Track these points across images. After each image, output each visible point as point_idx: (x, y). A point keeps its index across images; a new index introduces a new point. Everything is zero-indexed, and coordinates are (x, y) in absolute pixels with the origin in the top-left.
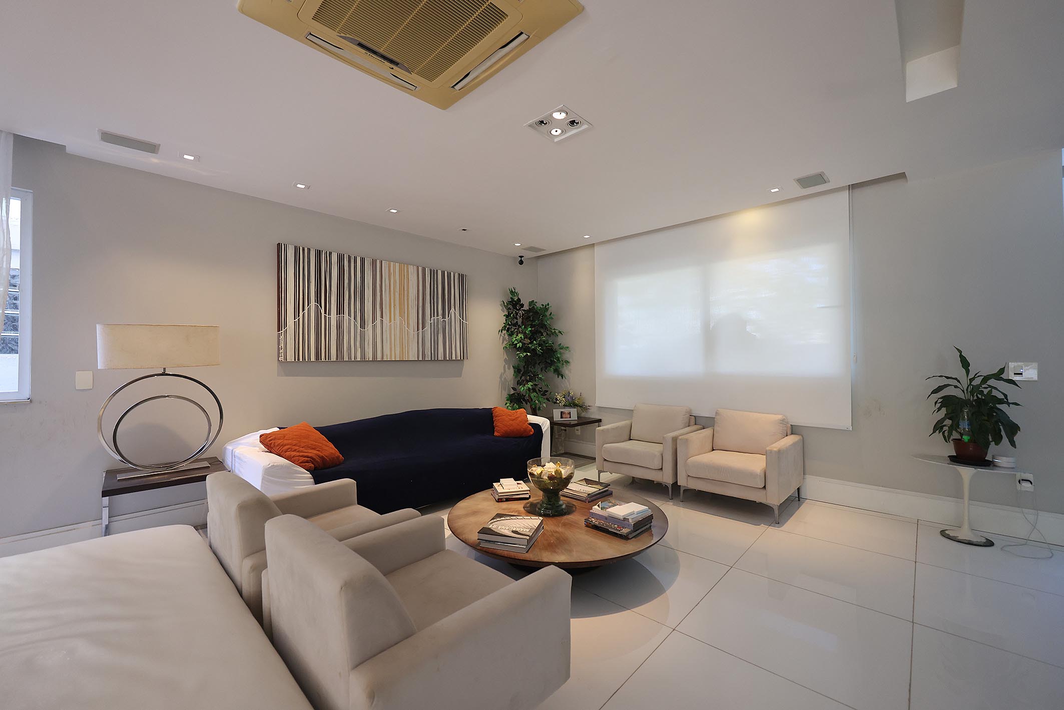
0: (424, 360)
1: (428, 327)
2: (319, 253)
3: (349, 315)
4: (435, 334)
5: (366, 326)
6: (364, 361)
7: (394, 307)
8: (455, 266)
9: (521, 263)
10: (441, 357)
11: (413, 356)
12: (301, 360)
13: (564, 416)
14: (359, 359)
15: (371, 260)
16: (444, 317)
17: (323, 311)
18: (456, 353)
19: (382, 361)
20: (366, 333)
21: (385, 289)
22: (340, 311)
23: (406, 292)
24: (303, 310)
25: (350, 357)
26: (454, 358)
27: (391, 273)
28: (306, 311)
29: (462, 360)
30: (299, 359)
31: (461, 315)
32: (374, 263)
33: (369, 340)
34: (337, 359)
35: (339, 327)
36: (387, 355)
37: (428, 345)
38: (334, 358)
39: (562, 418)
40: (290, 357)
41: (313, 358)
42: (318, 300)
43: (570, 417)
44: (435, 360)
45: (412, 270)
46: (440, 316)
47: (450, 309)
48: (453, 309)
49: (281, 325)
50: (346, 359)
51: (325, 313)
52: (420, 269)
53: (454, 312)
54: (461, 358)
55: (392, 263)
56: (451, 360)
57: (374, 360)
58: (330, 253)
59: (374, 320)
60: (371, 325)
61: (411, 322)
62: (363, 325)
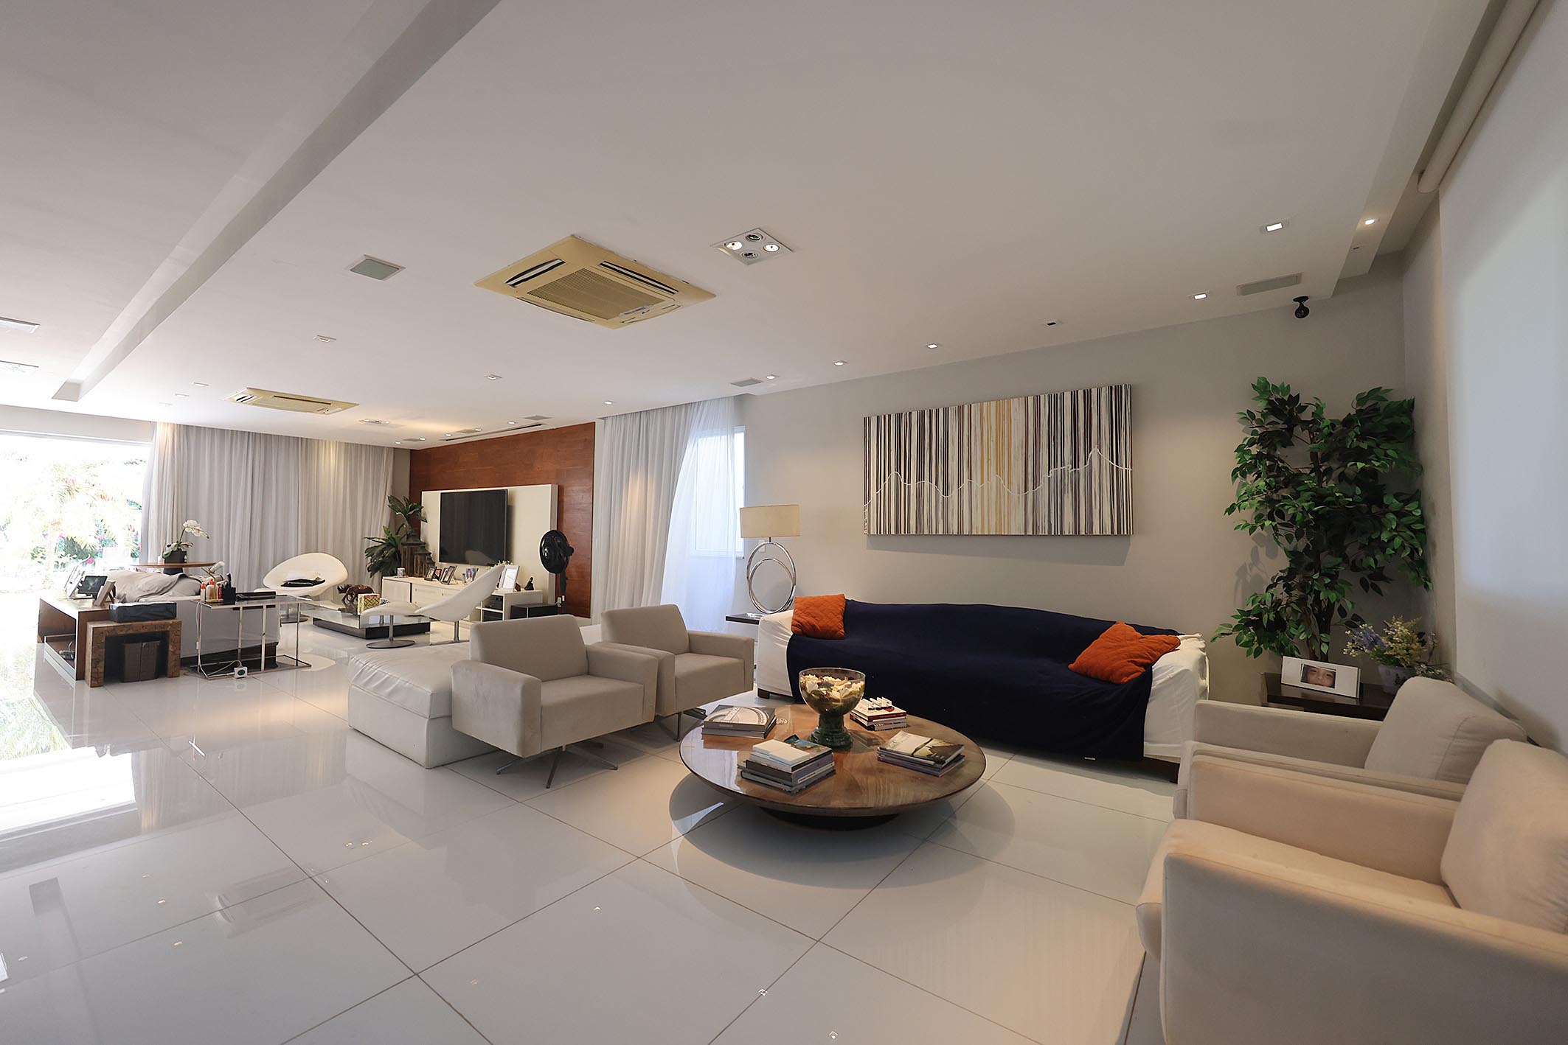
0: (1037, 535)
1: (1043, 485)
2: (899, 416)
3: (931, 480)
4: (1058, 495)
5: (950, 491)
6: (946, 535)
7: (988, 462)
8: (1098, 376)
9: (1302, 312)
10: (1068, 528)
11: (1016, 529)
12: (882, 533)
13: (1312, 678)
14: (941, 533)
15: (957, 407)
16: (1075, 463)
17: (902, 480)
18: (1103, 519)
19: (971, 535)
20: (950, 500)
21: (976, 440)
22: (920, 477)
23: (1006, 439)
24: (884, 481)
25: (930, 530)
26: (1096, 531)
27: (985, 418)
28: (887, 482)
29: (1121, 533)
30: (880, 533)
31: (1116, 456)
32: (960, 409)
33: (953, 510)
34: (916, 532)
35: (919, 495)
36: (977, 528)
37: (1043, 511)
38: (913, 531)
39: (1305, 680)
40: (873, 531)
41: (893, 533)
42: (898, 469)
43: (1333, 686)
44: (1056, 534)
45: (1017, 405)
46: (1068, 466)
47: (1089, 448)
48: (1095, 449)
49: (867, 498)
50: (926, 532)
51: (905, 482)
52: (1031, 400)
53: (1099, 456)
54: (1112, 532)
55: (985, 404)
56: (1090, 534)
57: (960, 535)
58: (910, 413)
59: (960, 482)
60: (956, 489)
61: (1014, 481)
62: (946, 492)
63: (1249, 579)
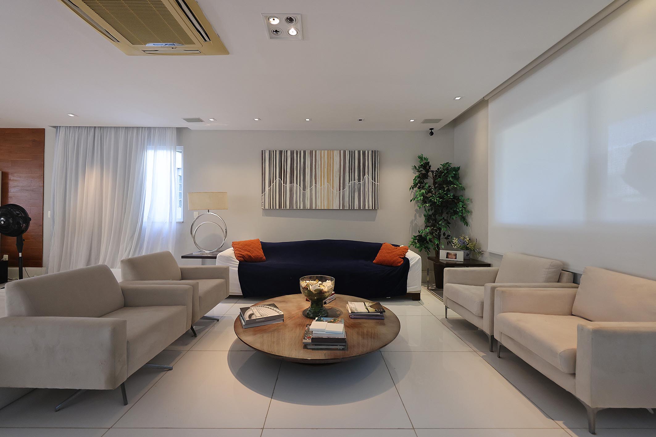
0: (344, 209)
1: (347, 188)
2: (281, 152)
3: (297, 184)
4: (352, 193)
5: (306, 190)
6: (304, 209)
7: (324, 177)
8: (368, 145)
9: (432, 134)
10: (356, 207)
11: (336, 206)
12: (272, 208)
13: (450, 256)
14: (302, 208)
15: (310, 151)
16: (359, 180)
17: (283, 183)
18: (369, 203)
19: (316, 209)
20: (306, 193)
21: (318, 167)
22: (291, 182)
23: (332, 168)
24: (273, 183)
25: (297, 207)
26: (367, 208)
27: (322, 157)
28: (274, 183)
29: (375, 208)
30: (271, 208)
31: (374, 178)
32: (311, 152)
33: (308, 198)
34: (290, 208)
35: (291, 190)
36: (319, 206)
37: (347, 199)
38: (288, 207)
39: (447, 257)
40: (267, 207)
41: (277, 208)
42: (280, 177)
43: (456, 258)
44: (352, 209)
45: (336, 153)
46: (356, 181)
47: (364, 175)
48: (366, 175)
49: (263, 190)
50: (295, 208)
51: (284, 183)
52: (342, 152)
53: (368, 178)
54: (372, 208)
55: (323, 151)
56: (364, 209)
57: (311, 209)
58: (287, 151)
59: (311, 186)
60: (309, 188)
61: (335, 186)
62: (304, 189)
63: (413, 225)
